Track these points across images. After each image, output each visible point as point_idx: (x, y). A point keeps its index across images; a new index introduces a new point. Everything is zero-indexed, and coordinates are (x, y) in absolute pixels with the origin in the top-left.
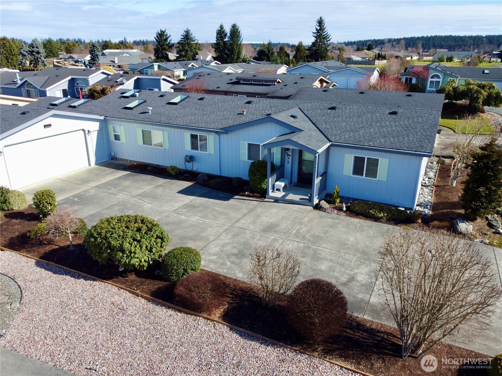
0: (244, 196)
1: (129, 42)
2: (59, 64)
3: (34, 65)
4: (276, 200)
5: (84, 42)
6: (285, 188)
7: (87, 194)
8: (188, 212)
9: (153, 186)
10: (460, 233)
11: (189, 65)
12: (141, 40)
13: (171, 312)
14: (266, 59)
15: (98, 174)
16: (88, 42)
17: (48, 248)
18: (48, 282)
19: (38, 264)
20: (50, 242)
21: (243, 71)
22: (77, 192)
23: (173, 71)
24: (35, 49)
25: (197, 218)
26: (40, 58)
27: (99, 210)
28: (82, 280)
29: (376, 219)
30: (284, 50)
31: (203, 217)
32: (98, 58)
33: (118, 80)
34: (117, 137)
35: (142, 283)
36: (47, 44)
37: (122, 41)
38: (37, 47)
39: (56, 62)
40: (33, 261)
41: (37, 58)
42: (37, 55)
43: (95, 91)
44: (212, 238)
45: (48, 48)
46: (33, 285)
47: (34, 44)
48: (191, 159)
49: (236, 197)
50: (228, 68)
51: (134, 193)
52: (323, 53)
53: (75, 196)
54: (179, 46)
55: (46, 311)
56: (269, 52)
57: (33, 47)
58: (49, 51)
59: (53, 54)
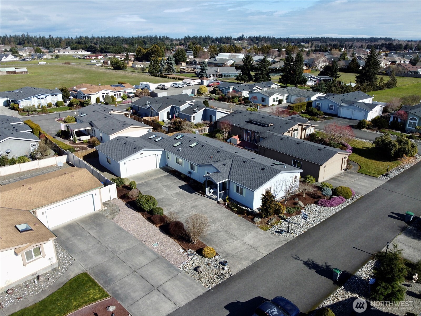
0: (199, 193)
1: (245, 38)
2: (184, 70)
3: (168, 71)
4: (208, 197)
5: (212, 37)
6: (213, 193)
7: (149, 182)
8: (175, 196)
9: (172, 182)
10: (254, 221)
11: (254, 87)
12: (255, 36)
13: (149, 223)
14: (330, 73)
15: (157, 173)
16: (215, 38)
17: (129, 200)
18: (126, 210)
19: (126, 204)
20: (131, 199)
21: (288, 95)
22: (146, 180)
23: (241, 92)
24: (170, 62)
25: (176, 198)
26: (172, 68)
27: (149, 189)
28: (134, 211)
29: (233, 211)
30: (355, 62)
31: (178, 199)
32: (205, 71)
33: (194, 110)
34: (168, 158)
35: (147, 215)
36: (180, 52)
37: (240, 37)
38: (171, 60)
39: (182, 69)
40: (125, 203)
41: (170, 67)
42: (170, 66)
43: (176, 122)
44: (175, 206)
45: (181, 54)
46: (122, 210)
47: (170, 58)
48: (190, 173)
49: (196, 193)
50: (276, 94)
51: (164, 184)
52: (371, 75)
53: (145, 182)
54: (258, 66)
55: (123, 216)
56: (333, 68)
57: (169, 60)
58: (181, 57)
59: (183, 59)
